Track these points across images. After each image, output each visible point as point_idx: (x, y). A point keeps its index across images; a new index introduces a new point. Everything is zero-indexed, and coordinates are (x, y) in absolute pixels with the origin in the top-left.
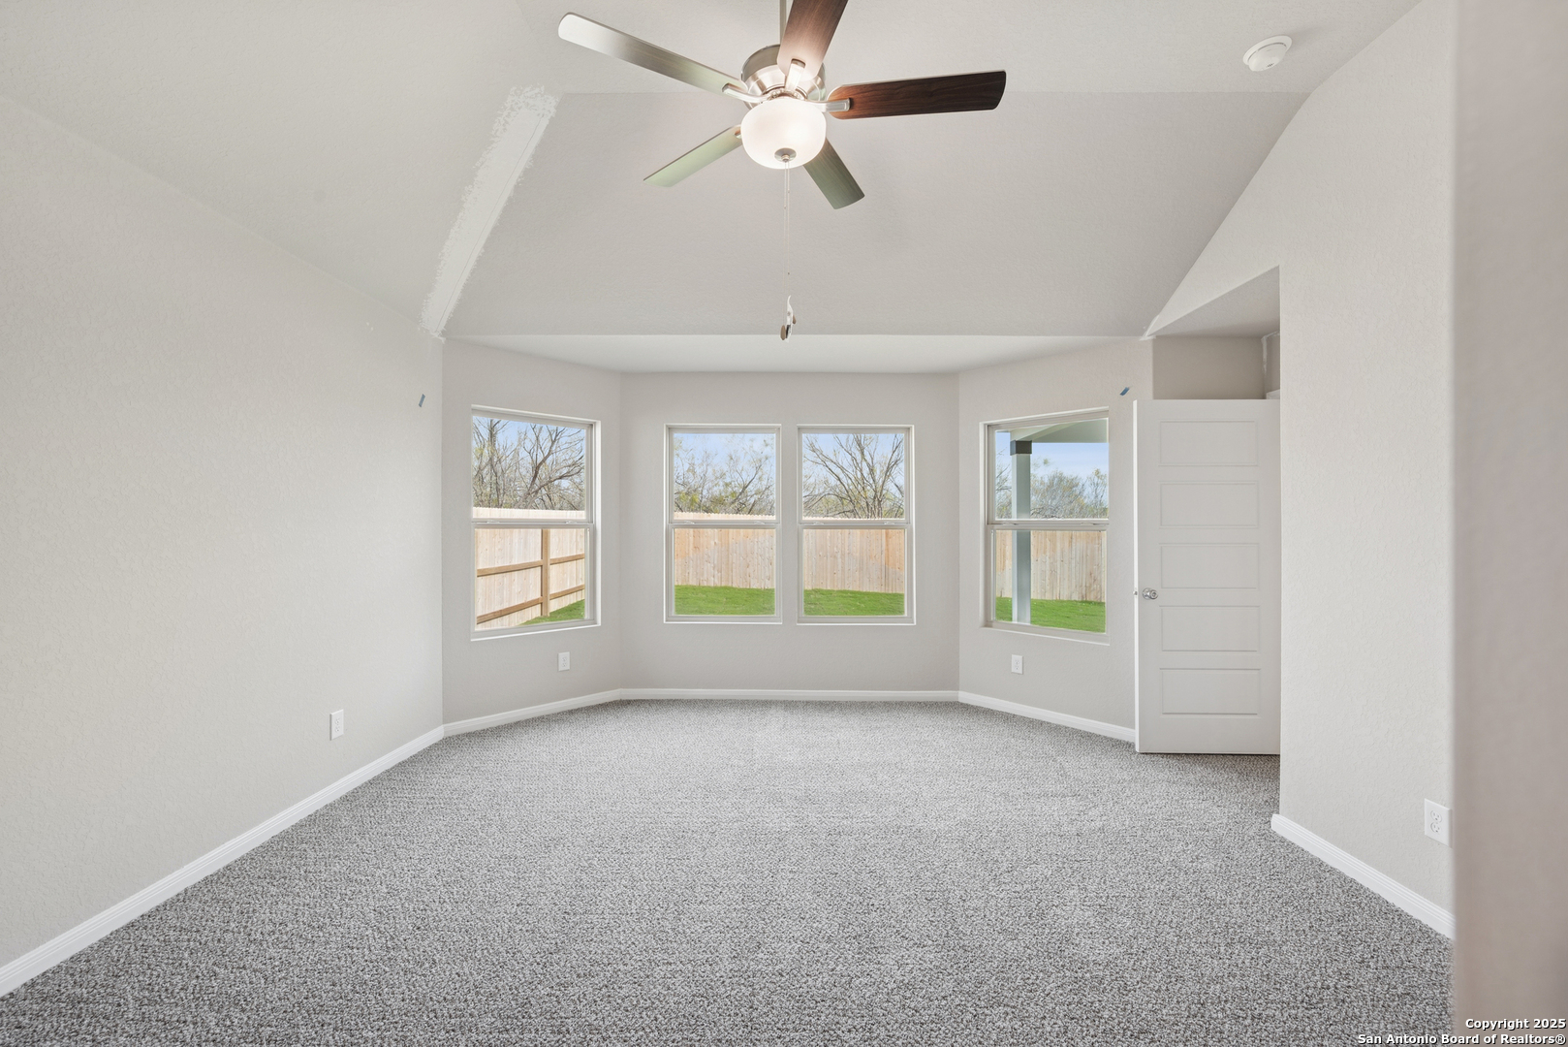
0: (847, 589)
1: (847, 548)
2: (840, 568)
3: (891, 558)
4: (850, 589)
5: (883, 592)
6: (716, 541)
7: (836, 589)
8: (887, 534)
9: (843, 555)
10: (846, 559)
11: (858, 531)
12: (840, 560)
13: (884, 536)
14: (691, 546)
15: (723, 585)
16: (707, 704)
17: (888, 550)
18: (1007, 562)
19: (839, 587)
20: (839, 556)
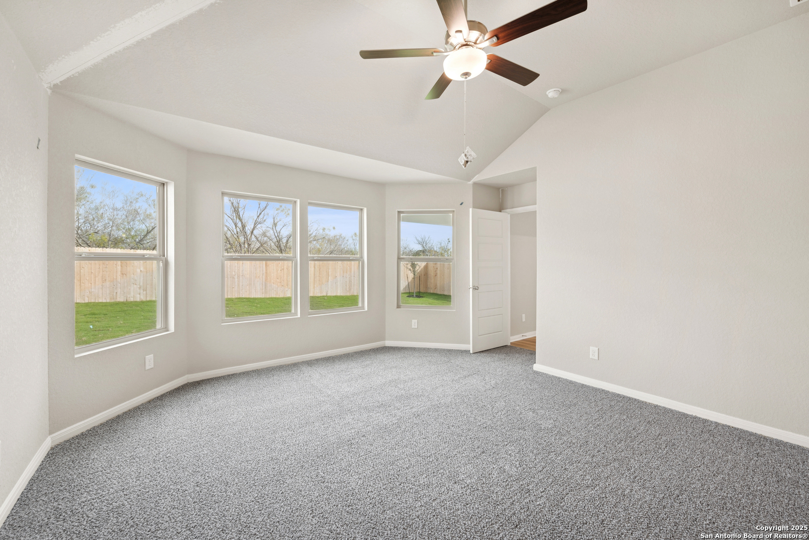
0: (241, 296)
1: (241, 273)
2: (236, 284)
3: (268, 277)
4: (243, 296)
5: (264, 297)
6: (142, 269)
7: (234, 297)
8: (266, 265)
9: (238, 277)
10: (241, 279)
11: (248, 262)
12: (236, 280)
13: (264, 266)
14: (119, 273)
15: (148, 299)
16: (258, 372)
17: (266, 273)
18: (330, 277)
19: (236, 296)
20: (236, 277)
